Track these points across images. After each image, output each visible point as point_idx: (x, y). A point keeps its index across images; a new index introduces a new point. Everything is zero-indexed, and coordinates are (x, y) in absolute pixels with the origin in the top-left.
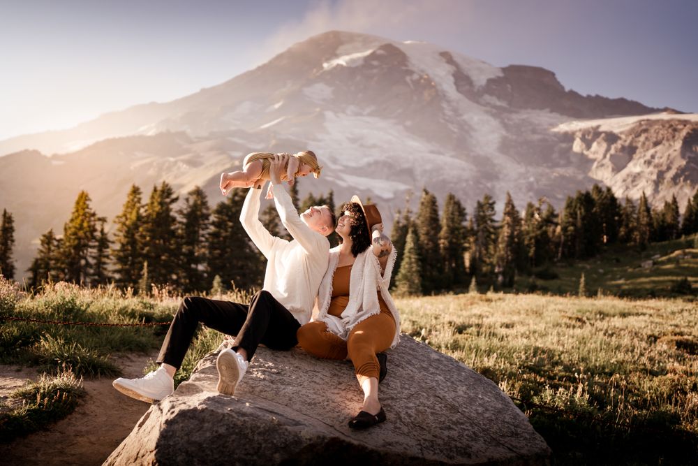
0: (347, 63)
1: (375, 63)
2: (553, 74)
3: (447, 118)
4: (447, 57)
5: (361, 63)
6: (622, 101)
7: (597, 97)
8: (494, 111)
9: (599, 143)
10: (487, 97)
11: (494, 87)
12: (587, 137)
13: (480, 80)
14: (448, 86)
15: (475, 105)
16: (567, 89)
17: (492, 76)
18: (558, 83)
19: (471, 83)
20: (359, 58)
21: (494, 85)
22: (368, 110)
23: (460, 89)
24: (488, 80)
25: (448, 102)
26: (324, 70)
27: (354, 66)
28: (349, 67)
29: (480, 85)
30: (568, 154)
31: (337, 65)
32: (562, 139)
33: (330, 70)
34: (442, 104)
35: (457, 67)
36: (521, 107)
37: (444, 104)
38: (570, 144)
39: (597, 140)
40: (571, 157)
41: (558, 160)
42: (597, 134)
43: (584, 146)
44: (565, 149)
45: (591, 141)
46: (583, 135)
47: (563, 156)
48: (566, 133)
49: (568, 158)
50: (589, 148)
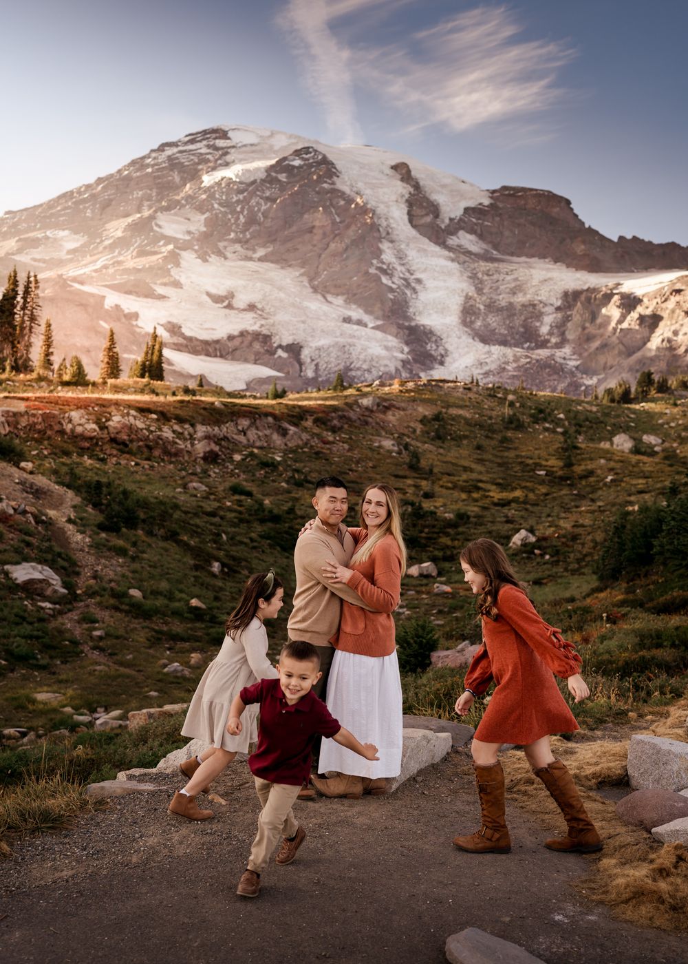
0: (237, 176)
1: (283, 177)
2: (568, 202)
3: (385, 267)
4: (403, 171)
5: (263, 175)
6: (673, 246)
7: (635, 238)
8: (463, 258)
9: (608, 310)
10: (466, 240)
11: (474, 220)
12: (592, 301)
13: (452, 209)
14: (396, 216)
15: (437, 249)
16: (587, 226)
17: (472, 204)
18: (576, 216)
19: (435, 210)
20: (258, 169)
21: (475, 218)
22: (261, 252)
23: (414, 223)
24: (466, 210)
25: (392, 241)
26: (203, 185)
27: (248, 181)
28: (241, 183)
29: (453, 216)
30: (562, 329)
31: (222, 179)
32: (559, 303)
33: (212, 187)
34: (380, 245)
35: (417, 186)
36: (512, 254)
37: (385, 246)
38: (569, 313)
39: (607, 305)
40: (566, 333)
41: (547, 337)
42: (608, 296)
43: (587, 314)
44: (559, 321)
45: (598, 306)
46: (588, 298)
47: (555, 331)
48: (566, 295)
49: (562, 334)
50: (594, 317)
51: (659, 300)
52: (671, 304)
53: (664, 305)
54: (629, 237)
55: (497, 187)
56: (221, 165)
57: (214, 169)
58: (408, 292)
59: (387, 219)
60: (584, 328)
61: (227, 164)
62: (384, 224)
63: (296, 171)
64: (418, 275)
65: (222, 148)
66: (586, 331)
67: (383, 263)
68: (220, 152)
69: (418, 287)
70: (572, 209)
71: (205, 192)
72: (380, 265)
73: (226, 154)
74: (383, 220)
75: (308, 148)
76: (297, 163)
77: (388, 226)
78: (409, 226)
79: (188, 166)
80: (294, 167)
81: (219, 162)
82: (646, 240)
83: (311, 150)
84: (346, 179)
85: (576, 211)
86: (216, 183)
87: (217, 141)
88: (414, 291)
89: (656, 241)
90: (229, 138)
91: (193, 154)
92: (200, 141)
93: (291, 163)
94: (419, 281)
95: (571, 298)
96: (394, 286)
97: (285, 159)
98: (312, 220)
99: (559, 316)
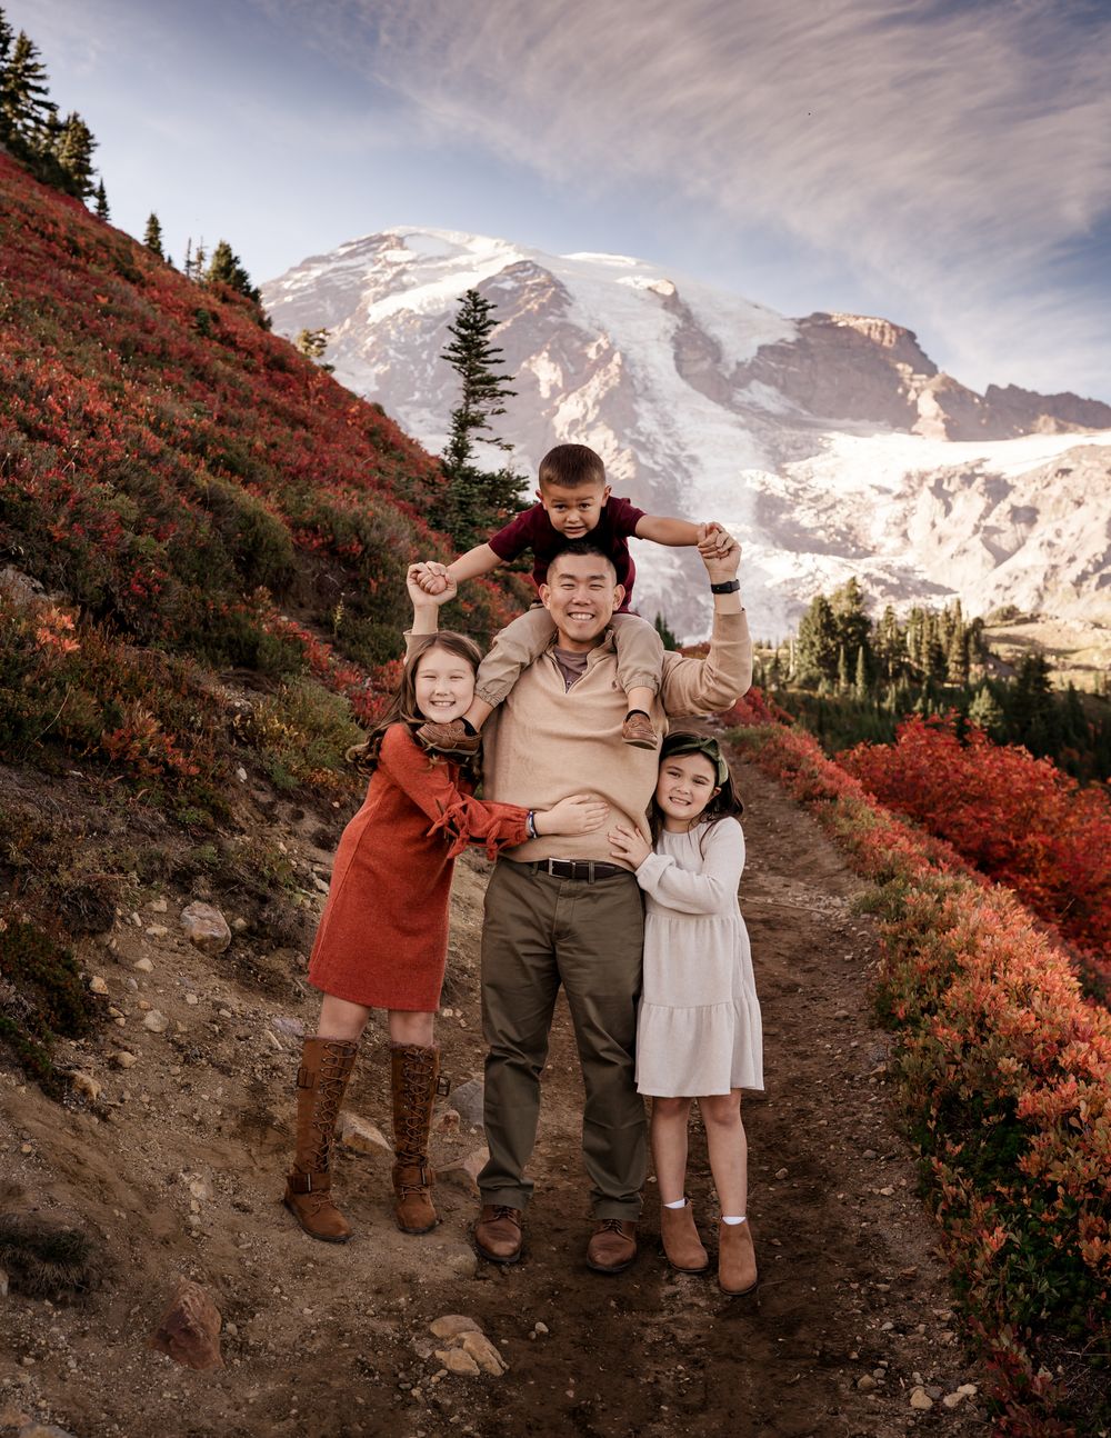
0: (421, 307)
2: (912, 336)
3: (643, 439)
5: (457, 306)
6: (1068, 398)
7: (1012, 388)
8: (757, 422)
9: (967, 499)
10: (762, 394)
11: (773, 364)
12: (945, 486)
13: (740, 347)
14: (659, 361)
15: (718, 410)
16: (940, 372)
17: (769, 340)
18: (924, 355)
19: (714, 350)
20: (449, 297)
21: (774, 362)
23: (684, 371)
24: (762, 349)
25: (652, 401)
26: (370, 321)
27: (437, 314)
28: (427, 316)
29: (742, 359)
30: (904, 526)
31: (399, 312)
32: (898, 489)
33: (383, 323)
34: (635, 407)
35: (687, 316)
36: (830, 415)
37: (642, 407)
38: (912, 503)
39: (967, 491)
40: (910, 533)
41: (882, 539)
42: (968, 479)
43: (938, 505)
44: (900, 515)
45: (953, 494)
46: (939, 482)
47: (894, 529)
48: (909, 477)
49: (905, 535)
50: (948, 509)
51: (1039, 484)
52: (1056, 489)
53: (1046, 492)
54: (1003, 385)
55: (807, 314)
56: (395, 290)
57: (385, 295)
58: (678, 476)
59: (644, 367)
60: (934, 525)
61: (404, 288)
62: (641, 375)
63: (507, 297)
64: (692, 451)
65: (397, 264)
66: (937, 530)
67: (640, 433)
68: (395, 269)
69: (692, 468)
70: (917, 346)
71: (374, 332)
72: (635, 436)
73: (403, 272)
74: (638, 369)
75: (524, 263)
76: (509, 285)
77: (646, 377)
78: (677, 376)
79: (345, 291)
80: (504, 291)
81: (393, 285)
82: (1029, 389)
83: (529, 265)
84: (582, 307)
85: (923, 349)
86: (390, 318)
87: (388, 253)
88: (687, 474)
89: (1044, 392)
90: (406, 249)
91: (353, 274)
92: (363, 254)
93: (501, 286)
94: (693, 459)
95: (915, 481)
96: (657, 468)
97: (491, 280)
98: (534, 370)
99: (900, 506)
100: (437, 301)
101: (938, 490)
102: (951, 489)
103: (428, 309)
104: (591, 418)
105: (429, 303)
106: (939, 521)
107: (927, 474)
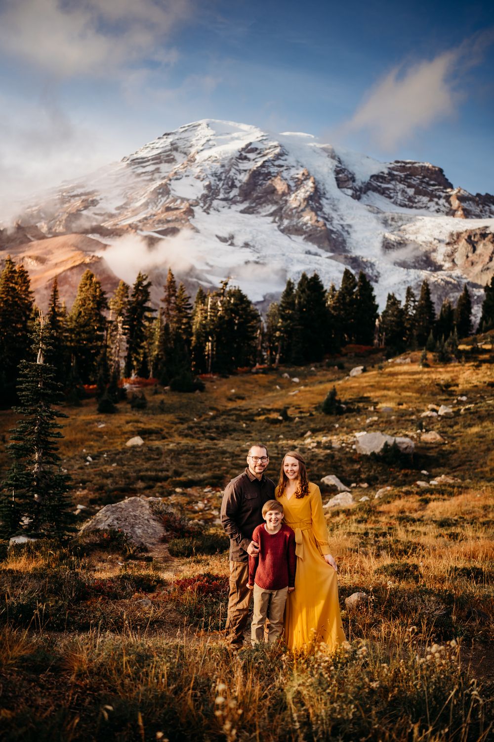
0: (220, 155)
2: (442, 171)
3: (326, 216)
4: (329, 151)
5: (238, 155)
7: (487, 194)
9: (484, 245)
12: (473, 238)
13: (363, 176)
14: (329, 181)
15: (356, 203)
17: (375, 172)
18: (447, 180)
19: (352, 177)
20: (233, 151)
21: (377, 182)
23: (340, 186)
24: (372, 176)
25: (328, 199)
26: (196, 162)
27: (228, 158)
28: (224, 159)
29: (363, 180)
30: (453, 257)
31: (210, 157)
32: (447, 241)
33: (203, 162)
35: (340, 162)
37: (324, 201)
38: (455, 246)
39: (484, 241)
40: (455, 260)
41: (443, 263)
42: (484, 236)
43: (470, 248)
44: (450, 252)
45: (477, 242)
46: (470, 237)
47: (447, 259)
48: (452, 235)
49: (453, 261)
50: (474, 250)
54: (483, 194)
55: (392, 161)
56: (207, 148)
57: (203, 150)
58: (345, 234)
59: (323, 185)
60: (467, 257)
61: (211, 147)
62: (322, 188)
64: (349, 222)
65: (206, 136)
66: (470, 259)
67: (325, 214)
68: (206, 139)
69: (350, 230)
70: (444, 176)
71: (199, 166)
72: (323, 215)
73: (210, 140)
74: (321, 185)
77: (324, 189)
78: (337, 188)
81: (206, 146)
84: (292, 156)
85: (447, 177)
86: (206, 160)
87: (202, 131)
88: (348, 233)
92: (191, 131)
93: (256, 146)
94: (350, 226)
95: (456, 237)
96: (335, 230)
97: (251, 143)
98: (274, 184)
99: (449, 248)
100: (227, 153)
101: (469, 240)
102: (476, 240)
103: (224, 156)
104: (302, 206)
105: (224, 154)
106: (470, 255)
107: (461, 233)
